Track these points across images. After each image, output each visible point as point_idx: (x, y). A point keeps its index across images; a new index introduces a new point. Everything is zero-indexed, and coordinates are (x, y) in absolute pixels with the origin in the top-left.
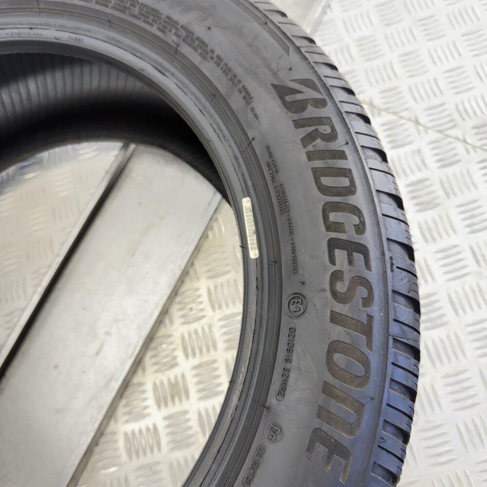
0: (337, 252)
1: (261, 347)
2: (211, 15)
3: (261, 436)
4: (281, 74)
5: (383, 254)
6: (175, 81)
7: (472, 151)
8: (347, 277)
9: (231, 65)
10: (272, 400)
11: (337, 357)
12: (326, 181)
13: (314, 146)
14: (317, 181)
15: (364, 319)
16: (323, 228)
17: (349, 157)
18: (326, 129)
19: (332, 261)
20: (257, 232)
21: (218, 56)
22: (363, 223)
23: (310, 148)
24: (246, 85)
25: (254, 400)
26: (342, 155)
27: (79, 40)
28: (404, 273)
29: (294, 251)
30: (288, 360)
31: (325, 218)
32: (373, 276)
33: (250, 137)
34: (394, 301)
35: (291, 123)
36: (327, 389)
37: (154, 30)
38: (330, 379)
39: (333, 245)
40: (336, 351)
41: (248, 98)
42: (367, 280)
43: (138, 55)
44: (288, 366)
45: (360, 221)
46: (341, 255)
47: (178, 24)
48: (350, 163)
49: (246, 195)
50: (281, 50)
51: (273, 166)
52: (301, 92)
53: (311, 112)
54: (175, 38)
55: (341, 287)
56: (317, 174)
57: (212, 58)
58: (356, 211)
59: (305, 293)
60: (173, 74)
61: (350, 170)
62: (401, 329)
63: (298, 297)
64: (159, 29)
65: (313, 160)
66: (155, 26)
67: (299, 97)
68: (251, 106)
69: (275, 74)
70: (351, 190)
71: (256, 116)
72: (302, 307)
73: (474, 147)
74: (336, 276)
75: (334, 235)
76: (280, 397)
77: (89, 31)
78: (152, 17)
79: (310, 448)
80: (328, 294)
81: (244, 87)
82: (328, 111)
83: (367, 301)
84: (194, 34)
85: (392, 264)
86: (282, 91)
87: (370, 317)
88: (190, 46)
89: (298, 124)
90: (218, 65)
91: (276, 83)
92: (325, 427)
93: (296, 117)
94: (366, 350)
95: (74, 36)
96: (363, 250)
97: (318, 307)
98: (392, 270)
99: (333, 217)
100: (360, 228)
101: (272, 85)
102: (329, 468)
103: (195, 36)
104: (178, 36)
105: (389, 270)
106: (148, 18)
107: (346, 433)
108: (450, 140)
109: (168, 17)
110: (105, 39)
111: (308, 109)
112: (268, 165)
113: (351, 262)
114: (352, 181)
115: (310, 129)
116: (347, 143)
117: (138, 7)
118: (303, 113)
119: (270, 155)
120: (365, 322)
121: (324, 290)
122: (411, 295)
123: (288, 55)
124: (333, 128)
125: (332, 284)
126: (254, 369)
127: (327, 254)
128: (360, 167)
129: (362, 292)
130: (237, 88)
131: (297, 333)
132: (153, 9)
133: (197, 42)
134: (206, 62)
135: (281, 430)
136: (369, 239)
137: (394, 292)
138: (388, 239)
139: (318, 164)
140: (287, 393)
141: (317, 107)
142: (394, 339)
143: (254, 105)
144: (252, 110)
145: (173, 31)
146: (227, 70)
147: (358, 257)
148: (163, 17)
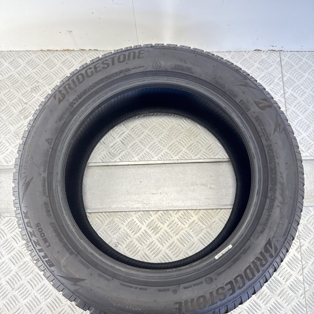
0: (229, 285)
1: (193, 274)
2: (283, 204)
3: (172, 288)
4: (274, 239)
5: (236, 298)
6: (257, 201)
7: (302, 297)
8: (224, 291)
9: (270, 220)
10: (182, 286)
11: (202, 299)
12: (248, 271)
13: (257, 262)
14: (247, 268)
15: (215, 301)
16: (234, 277)
17: (259, 274)
18: (264, 262)
19: (226, 285)
20: (223, 255)
21: (271, 214)
22: (241, 288)
23: (256, 261)
24: (266, 229)
25: (178, 280)
26: (258, 271)
27: (254, 157)
28: (234, 305)
29: (223, 271)
30: (194, 285)
31: (237, 277)
32: (228, 298)
33: (251, 239)
34: (224, 307)
35: (260, 251)
36: (193, 300)
37: (270, 186)
38: (195, 300)
39: (231, 283)
40: (203, 298)
41: (262, 232)
42: (226, 297)
43: (259, 182)
44: (192, 286)
45: (241, 287)
46: (229, 286)
47: (275, 194)
48: (257, 275)
49: (233, 245)
50: (282, 234)
51: (245, 252)
52: (272, 248)
53: (267, 255)
54: (270, 195)
55: (220, 291)
56: (249, 267)
57: (269, 213)
58: (244, 284)
59: (213, 281)
60: (258, 198)
61: (255, 276)
62: (218, 312)
63: (211, 280)
64: (270, 188)
65: (253, 264)
66: (271, 186)
67: (270, 249)
68: (260, 234)
69: (273, 237)
70: (249, 280)
71: (257, 238)
72: (209, 282)
73: (305, 297)
74: (222, 288)
75: (234, 281)
76: (184, 288)
77: (259, 159)
78: (273, 183)
79: (176, 303)
80: (217, 288)
81: (265, 229)
82: (270, 260)
83: (220, 300)
84: (274, 202)
85: (234, 301)
86: (269, 242)
87: (217, 303)
88: (270, 202)
89: (261, 253)
90: (268, 216)
91: (271, 239)
92: (183, 304)
93: (263, 251)
94: (208, 305)
95: (255, 155)
96: (234, 292)
97: (212, 287)
98: (233, 302)
99: (239, 278)
100: (240, 288)
101: (270, 238)
102: (174, 310)
103: (274, 203)
104: (271, 196)
105: (232, 301)
106: (273, 182)
107: (185, 311)
108: (303, 286)
109: (276, 189)
110: (259, 166)
111: (267, 254)
112: (245, 249)
113: (229, 290)
114: (252, 278)
115: (261, 258)
116: (263, 271)
117: (275, 176)
118: (265, 253)
119: (248, 249)
120: (215, 302)
121: (217, 287)
122: (229, 310)
123: (282, 237)
124: (265, 265)
125: (220, 288)
126: (186, 275)
127: (227, 282)
128: (258, 278)
129: (222, 297)
130: (263, 226)
131: (202, 284)
132: (276, 182)
133: (272, 204)
134: (267, 211)
135: (176, 293)
136: (238, 292)
137: (227, 305)
138: (241, 297)
139: (252, 266)
140: (186, 290)
141: (269, 256)
142: (214, 311)
143: (261, 235)
144: (259, 235)
145: (272, 193)
146: (267, 220)
147: (231, 291)
148: (275, 187)
